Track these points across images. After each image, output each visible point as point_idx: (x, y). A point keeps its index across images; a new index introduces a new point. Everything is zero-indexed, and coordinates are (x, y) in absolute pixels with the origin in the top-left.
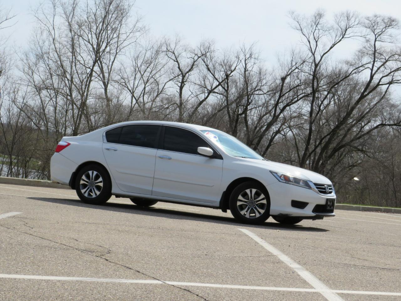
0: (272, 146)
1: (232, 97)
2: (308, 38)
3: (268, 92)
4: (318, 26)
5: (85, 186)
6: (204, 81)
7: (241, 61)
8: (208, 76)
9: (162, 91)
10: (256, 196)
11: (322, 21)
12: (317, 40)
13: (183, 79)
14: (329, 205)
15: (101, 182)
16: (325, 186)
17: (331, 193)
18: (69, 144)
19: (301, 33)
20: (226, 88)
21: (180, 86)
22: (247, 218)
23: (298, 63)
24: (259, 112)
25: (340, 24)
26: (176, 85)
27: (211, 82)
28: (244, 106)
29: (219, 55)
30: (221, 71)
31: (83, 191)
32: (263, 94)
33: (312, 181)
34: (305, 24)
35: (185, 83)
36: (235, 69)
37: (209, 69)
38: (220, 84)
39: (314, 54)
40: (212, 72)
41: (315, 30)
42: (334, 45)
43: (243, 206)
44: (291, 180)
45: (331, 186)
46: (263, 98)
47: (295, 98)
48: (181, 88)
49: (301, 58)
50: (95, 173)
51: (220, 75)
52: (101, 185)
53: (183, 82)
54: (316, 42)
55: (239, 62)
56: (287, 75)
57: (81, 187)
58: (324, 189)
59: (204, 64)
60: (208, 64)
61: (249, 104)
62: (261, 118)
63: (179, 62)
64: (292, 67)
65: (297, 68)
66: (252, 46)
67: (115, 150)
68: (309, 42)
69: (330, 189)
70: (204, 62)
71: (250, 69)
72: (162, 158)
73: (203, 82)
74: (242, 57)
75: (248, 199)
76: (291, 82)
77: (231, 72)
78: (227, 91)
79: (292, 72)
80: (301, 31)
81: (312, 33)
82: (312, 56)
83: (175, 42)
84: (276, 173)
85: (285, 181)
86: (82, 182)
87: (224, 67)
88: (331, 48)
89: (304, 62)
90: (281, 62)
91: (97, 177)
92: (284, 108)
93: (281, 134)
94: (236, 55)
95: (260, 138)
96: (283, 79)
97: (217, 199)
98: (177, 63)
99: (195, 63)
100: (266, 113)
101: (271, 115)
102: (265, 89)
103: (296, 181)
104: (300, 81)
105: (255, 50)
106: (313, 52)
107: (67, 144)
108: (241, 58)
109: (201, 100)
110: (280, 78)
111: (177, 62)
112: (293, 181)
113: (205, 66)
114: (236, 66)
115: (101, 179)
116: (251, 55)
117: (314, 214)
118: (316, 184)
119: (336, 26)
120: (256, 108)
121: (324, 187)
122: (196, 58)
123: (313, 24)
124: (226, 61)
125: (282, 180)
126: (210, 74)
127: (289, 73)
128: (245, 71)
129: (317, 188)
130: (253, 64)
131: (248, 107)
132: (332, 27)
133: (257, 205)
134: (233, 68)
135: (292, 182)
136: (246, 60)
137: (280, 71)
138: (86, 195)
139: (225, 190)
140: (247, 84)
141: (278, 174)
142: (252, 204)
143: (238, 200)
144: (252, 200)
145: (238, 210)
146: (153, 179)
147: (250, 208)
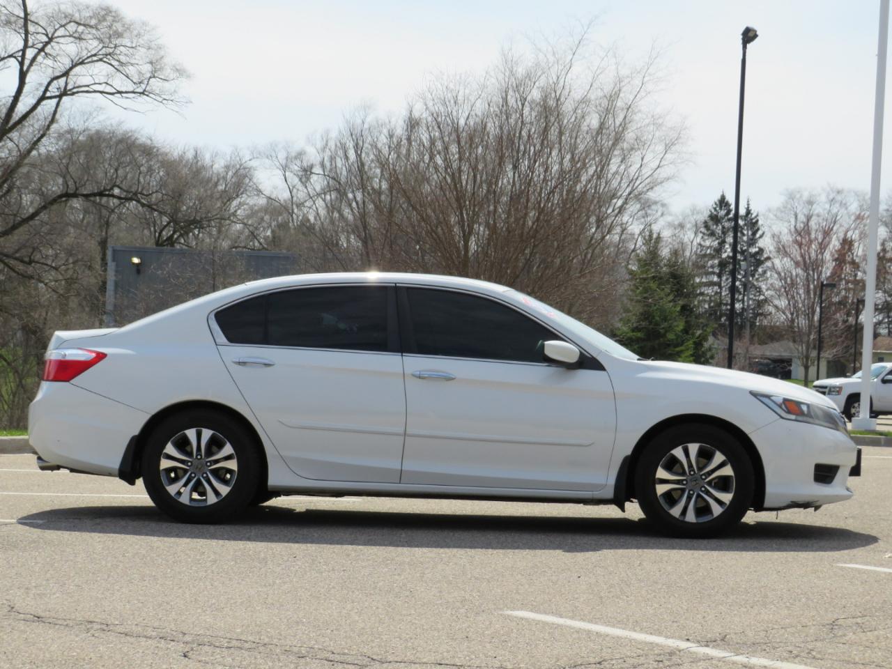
10: (703, 461)
15: (229, 458)
18: (101, 357)
22: (689, 523)
31: (171, 488)
43: (673, 493)
44: (805, 412)
50: (207, 433)
52: (231, 464)
57: (164, 478)
67: (267, 365)
72: (424, 378)
75: (684, 473)
84: (768, 397)
86: (165, 464)
91: (215, 445)
107: (94, 356)
115: (228, 450)
125: (787, 412)
133: (709, 483)
135: (807, 416)
138: (184, 499)
139: (629, 452)
141: (772, 398)
142: (697, 484)
143: (657, 481)
144: (692, 473)
145: (661, 505)
146: (403, 438)
147: (693, 494)
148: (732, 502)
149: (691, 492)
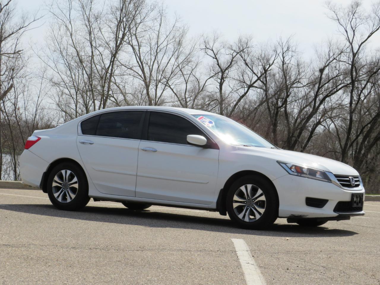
0: (313, 137)
1: (271, 91)
2: (345, 28)
3: (307, 84)
4: (355, 15)
5: (58, 189)
6: (243, 76)
7: (278, 54)
8: (247, 71)
9: (203, 88)
11: (359, 9)
12: (354, 29)
13: (222, 75)
14: (355, 202)
15: (76, 183)
16: (350, 177)
17: (357, 186)
18: (39, 139)
19: (338, 23)
20: (265, 83)
21: (219, 82)
22: (246, 222)
23: (335, 54)
24: (299, 104)
25: (377, 13)
26: (216, 82)
27: (250, 77)
28: (283, 98)
29: (256, 50)
30: (259, 66)
31: (56, 195)
32: (303, 87)
33: (331, 172)
34: (342, 14)
35: (225, 79)
36: (273, 62)
37: (247, 64)
38: (259, 79)
39: (351, 44)
40: (250, 67)
41: (352, 19)
42: (372, 34)
43: (240, 207)
44: (305, 172)
45: (357, 178)
46: (303, 90)
47: (335, 89)
48: (221, 84)
49: (338, 49)
50: (69, 172)
51: (259, 70)
52: (76, 186)
53: (222, 78)
54: (354, 31)
55: (277, 55)
56: (325, 67)
57: (54, 190)
58: (349, 181)
59: (242, 59)
60: (246, 59)
61: (288, 96)
62: (301, 111)
63: (218, 59)
64: (330, 58)
65: (334, 59)
66: (289, 40)
67: (91, 144)
68: (347, 32)
69: (356, 181)
70: (242, 57)
71: (287, 62)
72: (146, 151)
73: (242, 78)
74: (279, 50)
75: (245, 198)
76: (330, 73)
77: (270, 66)
78: (265, 85)
79: (330, 63)
80: (338, 21)
81: (349, 22)
82: (350, 46)
83: (213, 39)
84: (285, 164)
85: (296, 174)
86: (54, 184)
87: (262, 61)
88: (369, 37)
89: (342, 52)
90: (319, 54)
91: (71, 177)
92: (324, 99)
93: (322, 125)
94: (274, 49)
95: (301, 130)
96: (322, 71)
97: (213, 199)
98: (216, 60)
99: (234, 59)
100: (306, 105)
101: (311, 107)
102: (305, 81)
103: (312, 173)
104: (339, 71)
105: (292, 43)
106: (351, 42)
107: (37, 139)
108: (278, 52)
109: (241, 95)
110: (318, 70)
111: (216, 58)
112: (308, 173)
113: (243, 61)
114: (274, 60)
115: (75, 179)
116: (288, 49)
117: (335, 214)
118: (337, 176)
119: (373, 15)
120: (296, 101)
121: (348, 179)
122: (235, 54)
123: (350, 13)
124: (263, 56)
125: (293, 172)
126: (248, 68)
127: (327, 64)
128: (283, 65)
129: (339, 180)
130: (291, 57)
131: (288, 99)
132: (369, 16)
133: (255, 203)
134: (271, 62)
135: (306, 174)
136: (283, 53)
137: (318, 62)
138: (60, 199)
139: (222, 187)
140: (285, 77)
141: (287, 164)
142: (250, 203)
143: (234, 201)
144: (249, 198)
145: (235, 213)
146: (136, 177)
147: (248, 208)
148: (264, 213)
149: (248, 207)
